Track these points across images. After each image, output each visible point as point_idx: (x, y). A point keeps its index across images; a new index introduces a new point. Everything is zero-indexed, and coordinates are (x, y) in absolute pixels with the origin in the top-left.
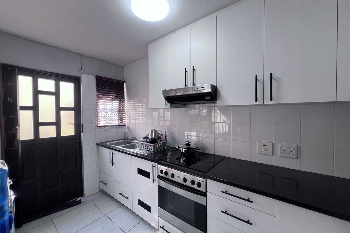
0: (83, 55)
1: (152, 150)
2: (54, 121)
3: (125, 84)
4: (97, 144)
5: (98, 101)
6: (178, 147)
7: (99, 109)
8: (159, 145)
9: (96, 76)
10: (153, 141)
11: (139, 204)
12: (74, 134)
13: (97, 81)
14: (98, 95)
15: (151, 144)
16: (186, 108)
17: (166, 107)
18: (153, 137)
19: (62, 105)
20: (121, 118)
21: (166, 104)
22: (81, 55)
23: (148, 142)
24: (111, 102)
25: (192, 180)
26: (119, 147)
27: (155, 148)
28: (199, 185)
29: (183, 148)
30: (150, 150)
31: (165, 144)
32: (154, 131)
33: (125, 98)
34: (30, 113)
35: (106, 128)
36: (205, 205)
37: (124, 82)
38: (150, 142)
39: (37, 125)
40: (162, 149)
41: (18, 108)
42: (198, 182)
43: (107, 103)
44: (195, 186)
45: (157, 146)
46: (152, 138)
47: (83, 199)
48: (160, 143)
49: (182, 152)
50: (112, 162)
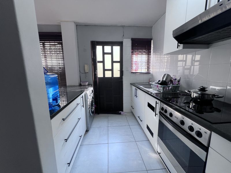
0: (124, 26)
1: (162, 91)
2: (111, 68)
3: (152, 41)
4: (131, 84)
5: (132, 56)
6: (188, 91)
7: (133, 61)
8: (170, 88)
9: (132, 38)
10: (163, 83)
11: (147, 128)
12: (119, 76)
13: (132, 42)
14: (133, 51)
15: (161, 86)
16: (210, 49)
17: (178, 49)
18: (164, 80)
19: (114, 60)
20: (148, 68)
21: (178, 46)
22: (123, 27)
23: (159, 84)
24: (141, 56)
25: (191, 126)
26: (141, 86)
27: (165, 90)
28: (199, 134)
29: (194, 93)
30: (160, 91)
31: (177, 88)
32: (166, 75)
33: (152, 52)
34: (102, 64)
35: (136, 74)
36: (204, 160)
37: (151, 39)
38: (160, 84)
39: (104, 70)
40: (173, 92)
41: (97, 62)
42: (198, 131)
43: (138, 57)
44: (193, 134)
45: (168, 89)
46: (162, 81)
47: (122, 113)
48: (171, 86)
49: (192, 97)
50: (136, 96)
